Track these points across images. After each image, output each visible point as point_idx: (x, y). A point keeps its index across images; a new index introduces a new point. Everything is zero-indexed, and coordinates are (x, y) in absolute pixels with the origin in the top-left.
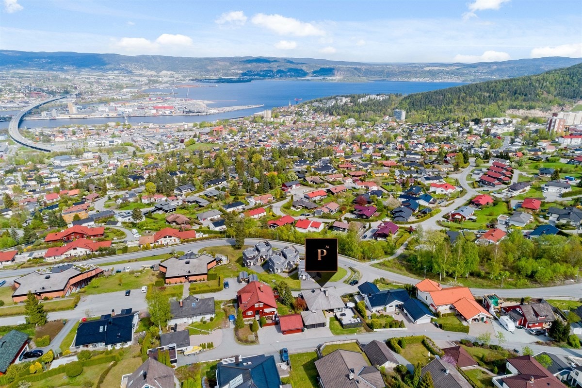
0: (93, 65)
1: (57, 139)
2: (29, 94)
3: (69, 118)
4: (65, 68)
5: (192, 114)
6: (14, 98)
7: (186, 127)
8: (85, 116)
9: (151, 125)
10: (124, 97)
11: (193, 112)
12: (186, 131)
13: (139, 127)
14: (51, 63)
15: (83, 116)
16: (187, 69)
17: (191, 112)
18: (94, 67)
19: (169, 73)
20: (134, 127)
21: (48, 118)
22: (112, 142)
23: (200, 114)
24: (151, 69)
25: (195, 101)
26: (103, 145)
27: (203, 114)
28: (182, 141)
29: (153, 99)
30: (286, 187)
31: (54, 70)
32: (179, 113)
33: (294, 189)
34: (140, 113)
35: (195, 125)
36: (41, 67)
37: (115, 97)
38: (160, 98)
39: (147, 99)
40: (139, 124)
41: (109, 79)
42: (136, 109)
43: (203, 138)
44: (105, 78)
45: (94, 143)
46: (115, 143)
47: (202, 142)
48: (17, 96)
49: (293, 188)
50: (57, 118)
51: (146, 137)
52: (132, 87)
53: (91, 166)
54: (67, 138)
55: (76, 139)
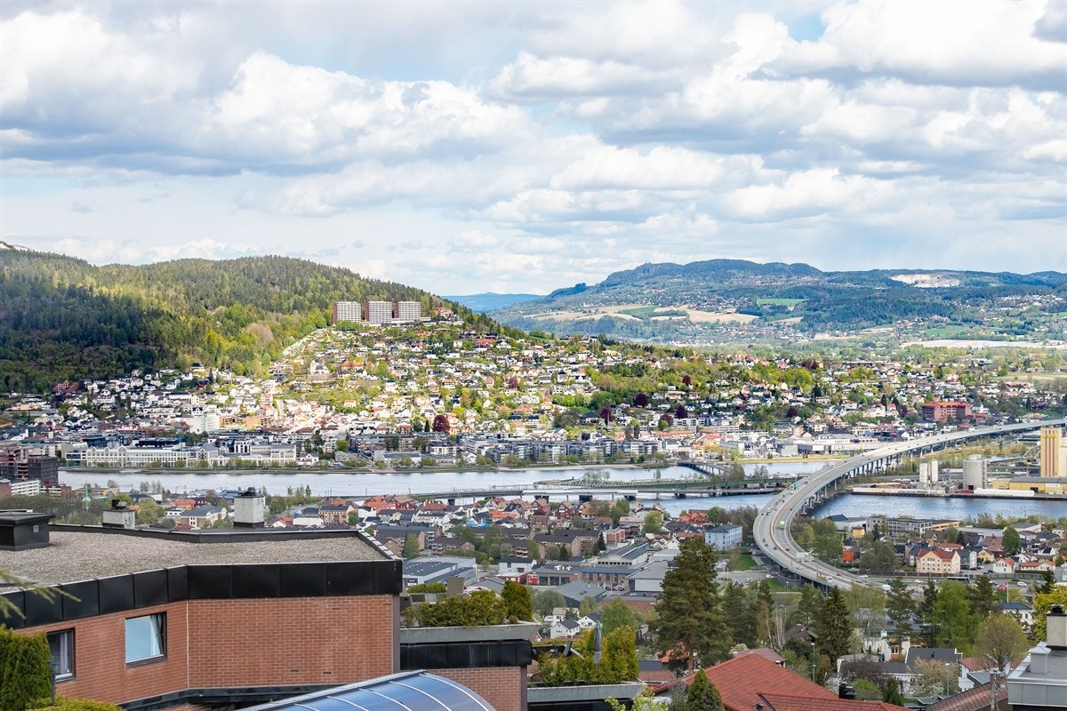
2: (921, 408)
3: (1030, 495)
21: (943, 492)
54: (973, 564)
55: (1009, 570)
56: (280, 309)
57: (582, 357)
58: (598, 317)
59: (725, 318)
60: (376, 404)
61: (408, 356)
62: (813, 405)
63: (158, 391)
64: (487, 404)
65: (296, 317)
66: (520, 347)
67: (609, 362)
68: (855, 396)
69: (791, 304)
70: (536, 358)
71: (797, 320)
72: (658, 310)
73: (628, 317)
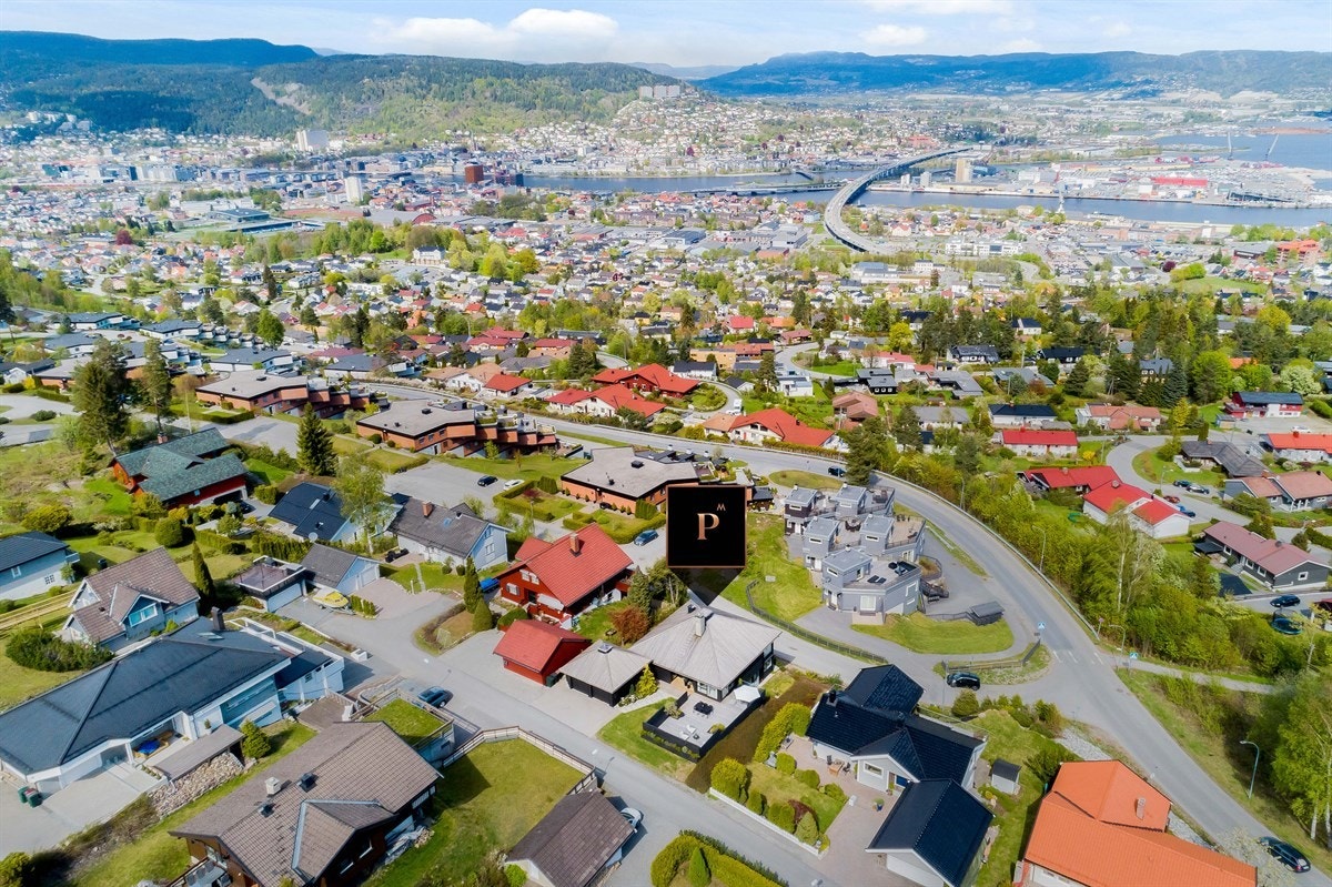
0: (1070, 80)
1: (897, 232)
2: (908, 139)
3: (949, 191)
4: (1008, 88)
5: (1252, 203)
6: (876, 148)
7: (1207, 233)
8: (983, 188)
9: (1115, 221)
10: (1098, 153)
11: (1257, 199)
12: (1203, 243)
13: (1084, 223)
14: (984, 77)
15: (979, 189)
16: (1318, 84)
17: (1249, 197)
18: (1069, 86)
19: (1257, 96)
20: (1072, 222)
21: (910, 190)
22: (997, 248)
23: (1275, 204)
24: (1211, 87)
25: (1286, 169)
26: (975, 253)
27: (1286, 205)
28: (1168, 267)
29: (1167, 160)
30: (1243, 404)
31: (986, 94)
32: (1218, 196)
33: (1273, 418)
34: (1109, 192)
35: (1235, 232)
36: (966, 85)
37: (1075, 152)
38: (1186, 159)
39: (1151, 159)
40: (1089, 216)
41: (1090, 112)
42: (1107, 180)
43: (1238, 264)
44: (1081, 109)
45: (959, 247)
46: (1003, 252)
47: (1226, 277)
48: (883, 144)
49: (1268, 414)
50: (927, 189)
51: (1082, 248)
52: (1135, 129)
53: (910, 291)
54: (917, 231)
55: (932, 235)
56: (615, 91)
57: (754, 114)
58: (763, 82)
59: (824, 83)
60: (660, 141)
61: (674, 115)
62: (858, 140)
63: (561, 133)
64: (711, 140)
65: (622, 95)
66: (725, 110)
67: (767, 117)
68: (879, 133)
69: (855, 75)
70: (733, 115)
71: (857, 84)
72: (792, 78)
73: (777, 82)
